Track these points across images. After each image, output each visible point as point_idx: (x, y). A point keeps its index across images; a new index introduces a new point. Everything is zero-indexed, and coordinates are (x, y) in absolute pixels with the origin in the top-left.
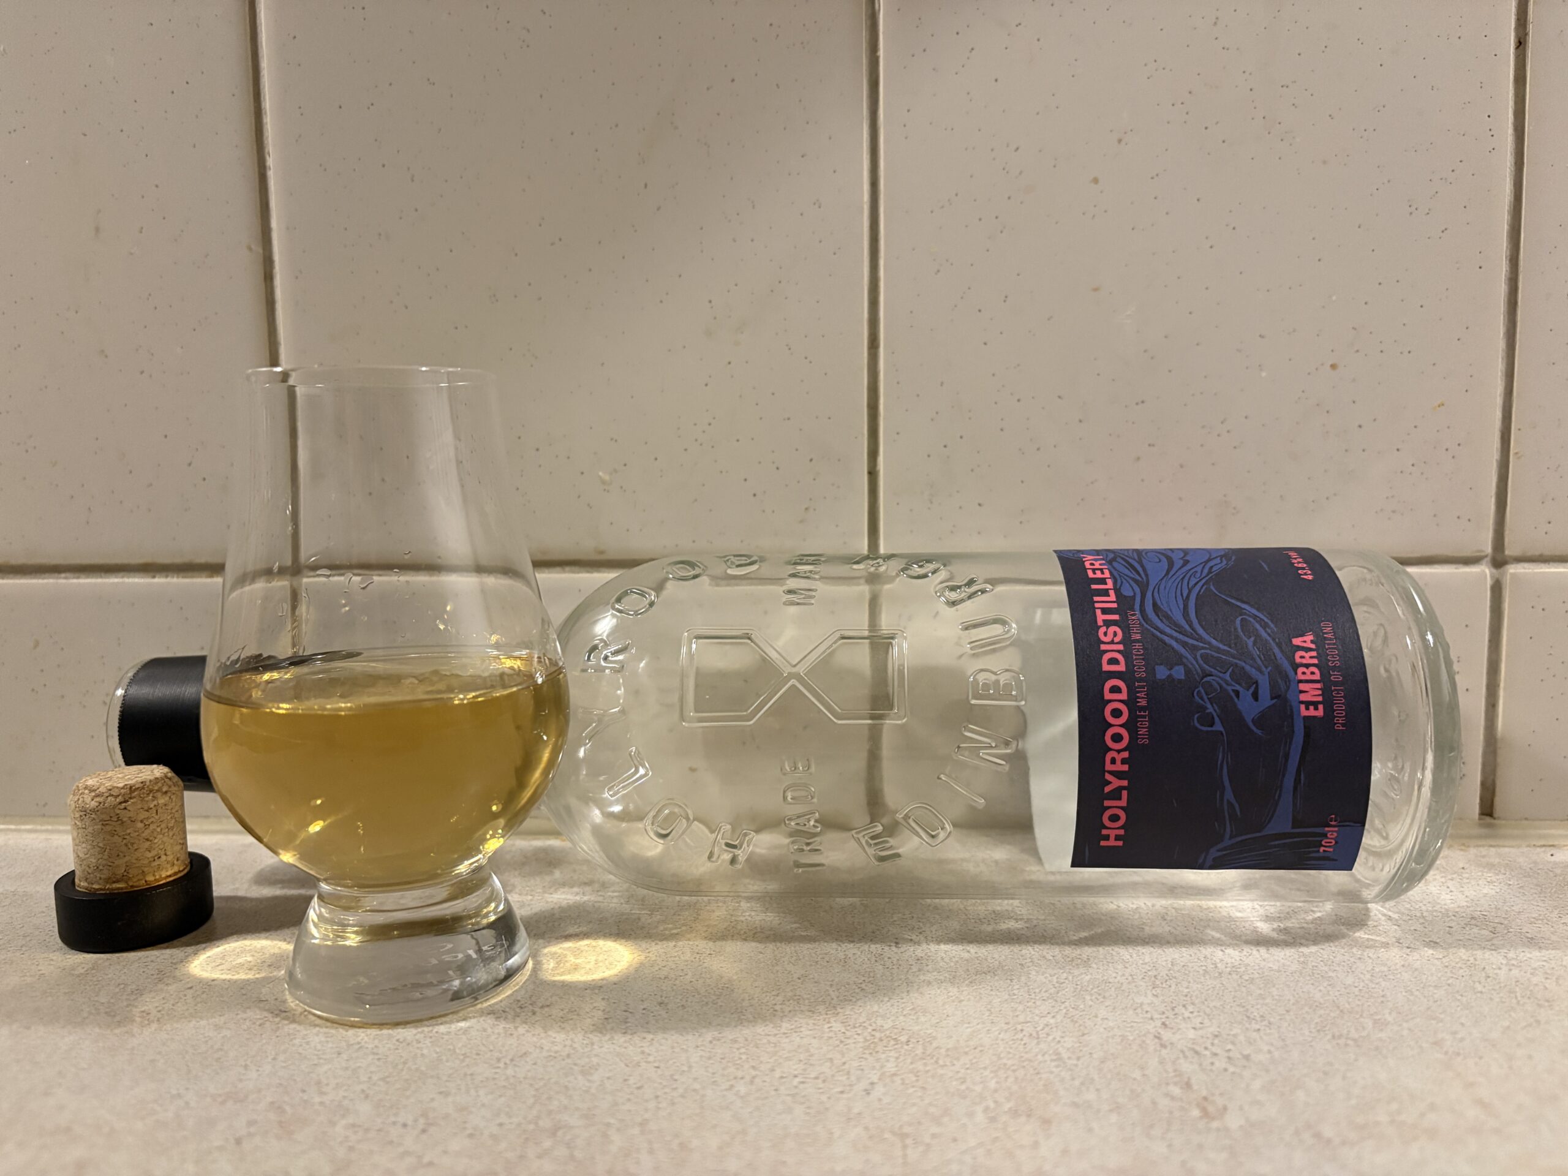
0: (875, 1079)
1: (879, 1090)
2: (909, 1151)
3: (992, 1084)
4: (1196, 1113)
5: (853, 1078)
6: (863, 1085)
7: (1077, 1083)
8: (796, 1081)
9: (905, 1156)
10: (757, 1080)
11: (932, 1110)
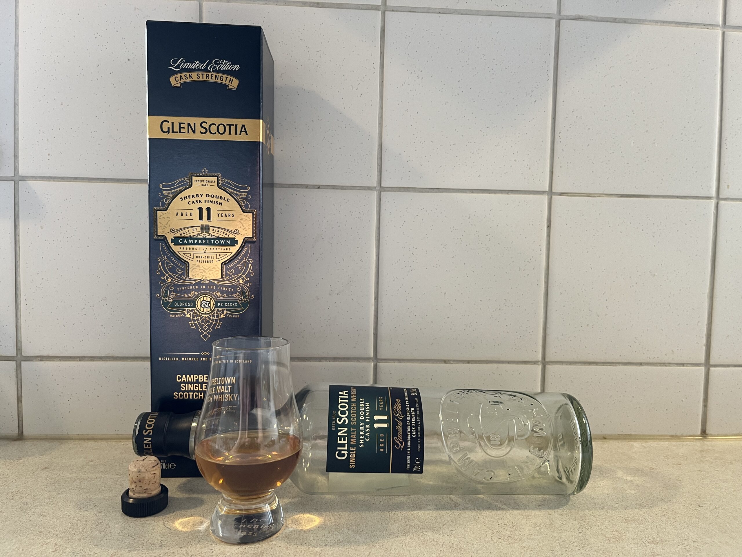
0: (381, 501)
1: (382, 503)
2: (390, 515)
3: (408, 501)
4: (453, 506)
5: (376, 500)
6: (379, 502)
7: (427, 501)
8: (363, 501)
9: (389, 516)
10: (353, 501)
11: (394, 506)
